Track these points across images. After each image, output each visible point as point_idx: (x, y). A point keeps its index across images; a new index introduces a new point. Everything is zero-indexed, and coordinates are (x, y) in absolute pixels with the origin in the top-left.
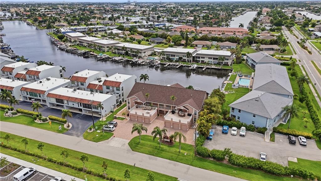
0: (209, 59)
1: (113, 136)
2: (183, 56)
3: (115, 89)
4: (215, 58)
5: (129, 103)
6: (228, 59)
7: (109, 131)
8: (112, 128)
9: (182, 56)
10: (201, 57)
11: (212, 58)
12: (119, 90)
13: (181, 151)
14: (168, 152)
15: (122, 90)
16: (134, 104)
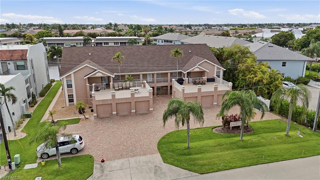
0: (115, 44)
1: (97, 160)
2: (77, 43)
3: (11, 66)
4: (122, 43)
5: (70, 86)
6: (139, 42)
7: (71, 153)
8: (79, 142)
9: (75, 44)
10: (104, 43)
11: (118, 43)
12: (24, 67)
13: (291, 133)
14: (270, 144)
15: (33, 68)
16: (88, 84)
